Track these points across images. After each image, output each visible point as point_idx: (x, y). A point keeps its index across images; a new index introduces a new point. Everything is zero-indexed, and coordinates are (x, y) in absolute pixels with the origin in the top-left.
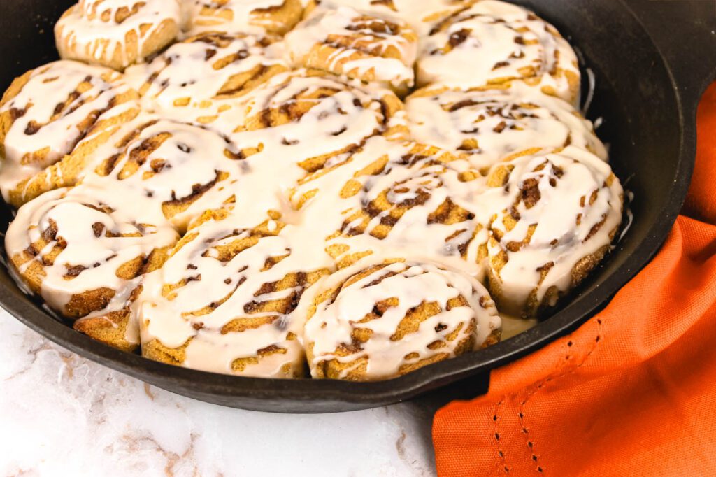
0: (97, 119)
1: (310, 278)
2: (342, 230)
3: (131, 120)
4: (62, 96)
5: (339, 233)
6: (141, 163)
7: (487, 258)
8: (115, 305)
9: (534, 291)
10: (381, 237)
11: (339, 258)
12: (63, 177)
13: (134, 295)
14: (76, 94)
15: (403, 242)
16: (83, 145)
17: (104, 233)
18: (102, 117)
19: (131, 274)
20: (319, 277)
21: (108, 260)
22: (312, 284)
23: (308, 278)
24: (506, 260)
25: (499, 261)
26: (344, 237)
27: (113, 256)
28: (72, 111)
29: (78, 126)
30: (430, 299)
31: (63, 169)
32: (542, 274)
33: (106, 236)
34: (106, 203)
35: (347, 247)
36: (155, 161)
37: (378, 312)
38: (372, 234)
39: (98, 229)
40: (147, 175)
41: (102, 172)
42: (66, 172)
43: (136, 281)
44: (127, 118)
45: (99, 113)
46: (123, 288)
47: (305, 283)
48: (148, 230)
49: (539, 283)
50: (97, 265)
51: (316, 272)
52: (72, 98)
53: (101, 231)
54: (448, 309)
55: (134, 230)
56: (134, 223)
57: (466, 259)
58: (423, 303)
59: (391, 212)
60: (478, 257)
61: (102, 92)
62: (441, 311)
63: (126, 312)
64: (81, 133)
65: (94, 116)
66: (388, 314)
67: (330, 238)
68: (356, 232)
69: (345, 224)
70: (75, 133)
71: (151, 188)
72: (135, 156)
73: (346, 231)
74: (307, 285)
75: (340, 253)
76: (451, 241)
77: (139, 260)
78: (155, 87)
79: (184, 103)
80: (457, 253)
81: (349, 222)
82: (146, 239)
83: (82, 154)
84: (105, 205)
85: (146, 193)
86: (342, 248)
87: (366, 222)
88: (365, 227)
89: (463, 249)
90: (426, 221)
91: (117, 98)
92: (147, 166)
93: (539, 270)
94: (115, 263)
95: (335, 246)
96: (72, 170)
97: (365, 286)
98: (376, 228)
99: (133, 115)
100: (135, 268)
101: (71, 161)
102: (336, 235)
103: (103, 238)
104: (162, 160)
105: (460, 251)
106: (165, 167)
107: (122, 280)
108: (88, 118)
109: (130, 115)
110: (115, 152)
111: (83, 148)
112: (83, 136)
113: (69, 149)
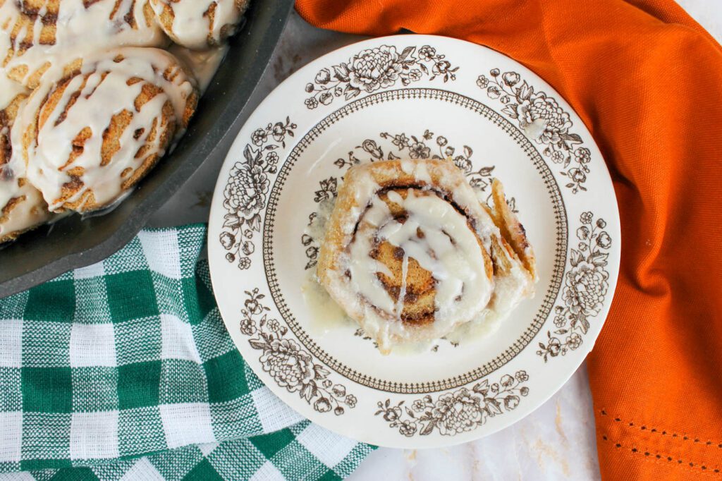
1: (10, 113)
2: (13, 48)
5: (11, 51)
7: (155, 17)
9: (209, 36)
10: (51, 42)
11: (24, 81)
15: (72, 39)
20: (17, 107)
23: (8, 114)
24: (172, 14)
25: (167, 17)
26: (19, 56)
32: (210, 17)
35: (25, 68)
38: (42, 43)
47: (8, 122)
49: (210, 27)
51: (12, 102)
54: (138, 110)
57: (137, 28)
59: (47, 8)
60: (147, 19)
62: (132, 115)
67: (6, 61)
68: (26, 45)
69: (13, 40)
73: (17, 48)
74: (10, 123)
75: (22, 76)
76: (115, 17)
80: (126, 26)
81: (15, 37)
86: (21, 69)
87: (30, 29)
88: (31, 37)
89: (130, 19)
90: (83, 7)
93: (205, 14)
95: (14, 69)
98: (42, 33)
102: (11, 55)
105: (128, 22)
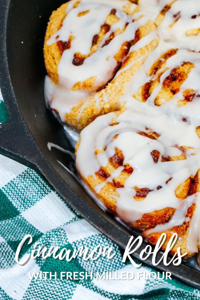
0: (128, 50)
3: (154, 49)
4: (96, 29)
6: (174, 92)
8: (177, 221)
12: (109, 103)
13: (190, 211)
14: (106, 27)
16: (122, 74)
17: (160, 159)
18: (132, 49)
19: (185, 194)
21: (167, 182)
27: (170, 179)
28: (107, 43)
29: (115, 57)
31: (108, 95)
33: (162, 161)
34: (152, 128)
36: (187, 91)
39: (155, 155)
40: (180, 103)
41: (141, 98)
42: (110, 98)
43: (190, 199)
44: (151, 47)
45: (129, 44)
46: (182, 205)
48: (189, 152)
50: (159, 188)
52: (103, 31)
53: (158, 158)
55: (179, 153)
56: (176, 146)
61: (127, 24)
63: (186, 225)
64: (118, 62)
65: (126, 48)
70: (114, 64)
71: (185, 114)
72: (168, 86)
77: (189, 181)
79: (195, 33)
82: (190, 159)
83: (121, 82)
84: (151, 129)
85: (181, 118)
91: (140, 29)
92: (180, 96)
94: (173, 185)
96: (115, 96)
99: (155, 44)
100: (187, 188)
101: (113, 88)
103: (161, 164)
104: (193, 91)
106: (195, 96)
107: (181, 199)
108: (121, 49)
109: (153, 46)
110: (148, 80)
111: (122, 77)
112: (119, 66)
113: (110, 77)
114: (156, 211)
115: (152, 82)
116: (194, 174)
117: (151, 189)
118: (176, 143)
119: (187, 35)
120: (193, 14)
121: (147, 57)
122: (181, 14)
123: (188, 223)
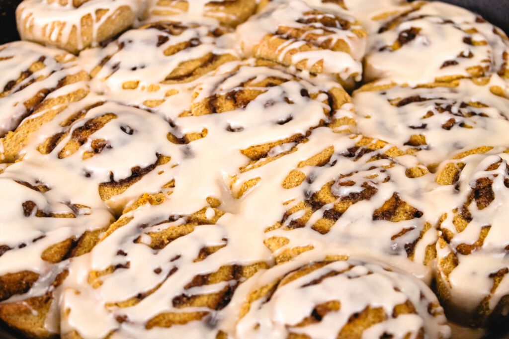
0: (44, 98)
3: (79, 100)
4: (13, 74)
6: (82, 142)
8: (37, 291)
12: (4, 154)
13: (58, 280)
14: (28, 73)
16: (28, 122)
17: (34, 212)
18: (50, 96)
19: (57, 257)
21: (35, 240)
22: (247, 278)
27: (41, 237)
28: (21, 88)
29: (25, 104)
30: (375, 304)
31: (6, 145)
33: (37, 215)
34: (43, 181)
36: (96, 141)
37: (317, 315)
39: (28, 208)
40: (87, 155)
41: (44, 150)
42: (8, 149)
43: (62, 265)
44: (75, 98)
45: (48, 92)
46: (47, 272)
48: (82, 211)
50: (22, 246)
52: (23, 77)
53: (31, 210)
55: (66, 210)
56: (68, 204)
58: (367, 309)
61: (53, 72)
63: (48, 298)
64: (28, 110)
65: (42, 95)
66: (328, 319)
70: (21, 110)
71: (90, 168)
72: (77, 136)
77: (68, 243)
78: (106, 70)
79: (133, 86)
82: (79, 220)
83: (26, 131)
84: (42, 183)
85: (84, 173)
91: (68, 78)
92: (88, 146)
94: (42, 245)
96: (15, 146)
97: (305, 286)
99: (82, 95)
100: (64, 251)
101: (14, 138)
103: (34, 220)
104: (104, 141)
106: (105, 147)
107: (47, 263)
108: (36, 96)
109: (78, 96)
110: (60, 130)
111: (28, 126)
112: (29, 113)
113: (14, 125)
114: (9, 275)
115: (63, 133)
116: (78, 236)
117: (11, 246)
118: (68, 200)
119: (124, 88)
120: (133, 66)
121: (66, 107)
122: (121, 65)
123: (51, 293)
